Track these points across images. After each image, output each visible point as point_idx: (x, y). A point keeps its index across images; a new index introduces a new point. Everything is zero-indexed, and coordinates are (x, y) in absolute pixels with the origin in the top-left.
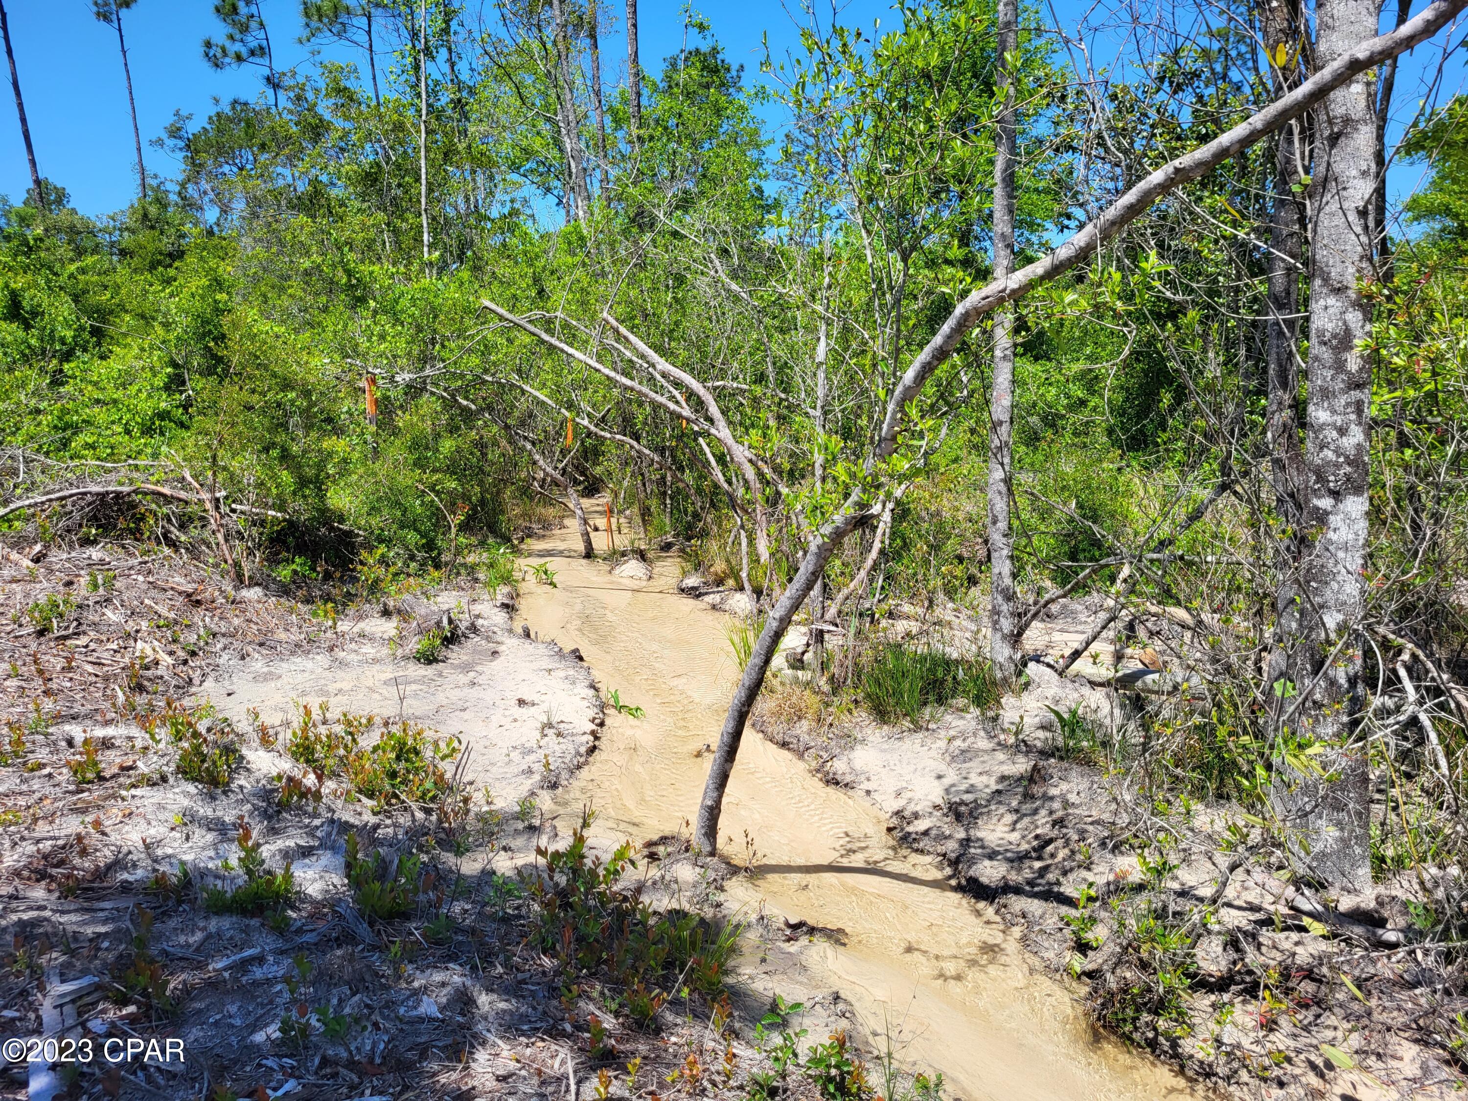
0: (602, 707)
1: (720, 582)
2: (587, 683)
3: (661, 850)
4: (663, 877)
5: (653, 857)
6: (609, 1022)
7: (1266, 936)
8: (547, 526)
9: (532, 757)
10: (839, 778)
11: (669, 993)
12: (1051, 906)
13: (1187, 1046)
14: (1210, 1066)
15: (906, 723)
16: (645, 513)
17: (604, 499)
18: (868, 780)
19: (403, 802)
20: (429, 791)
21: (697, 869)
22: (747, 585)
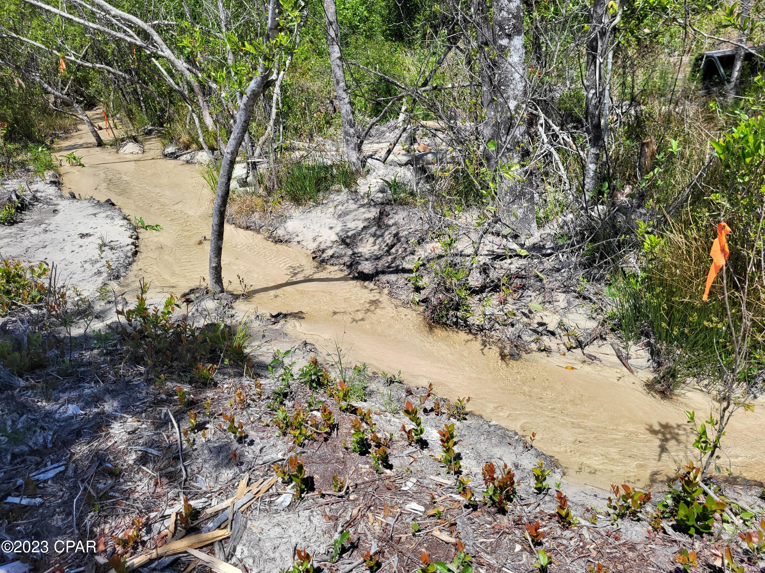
0: (135, 229)
1: (187, 147)
2: (121, 217)
3: (192, 297)
4: (197, 310)
5: (188, 301)
6: (186, 388)
7: (498, 264)
8: (67, 131)
9: (99, 265)
10: (281, 238)
11: (217, 365)
12: (400, 275)
13: (471, 321)
14: (482, 326)
15: (311, 203)
16: (130, 114)
17: (99, 110)
18: (297, 236)
19: (20, 306)
20: (36, 296)
21: (216, 301)
22: (204, 146)
